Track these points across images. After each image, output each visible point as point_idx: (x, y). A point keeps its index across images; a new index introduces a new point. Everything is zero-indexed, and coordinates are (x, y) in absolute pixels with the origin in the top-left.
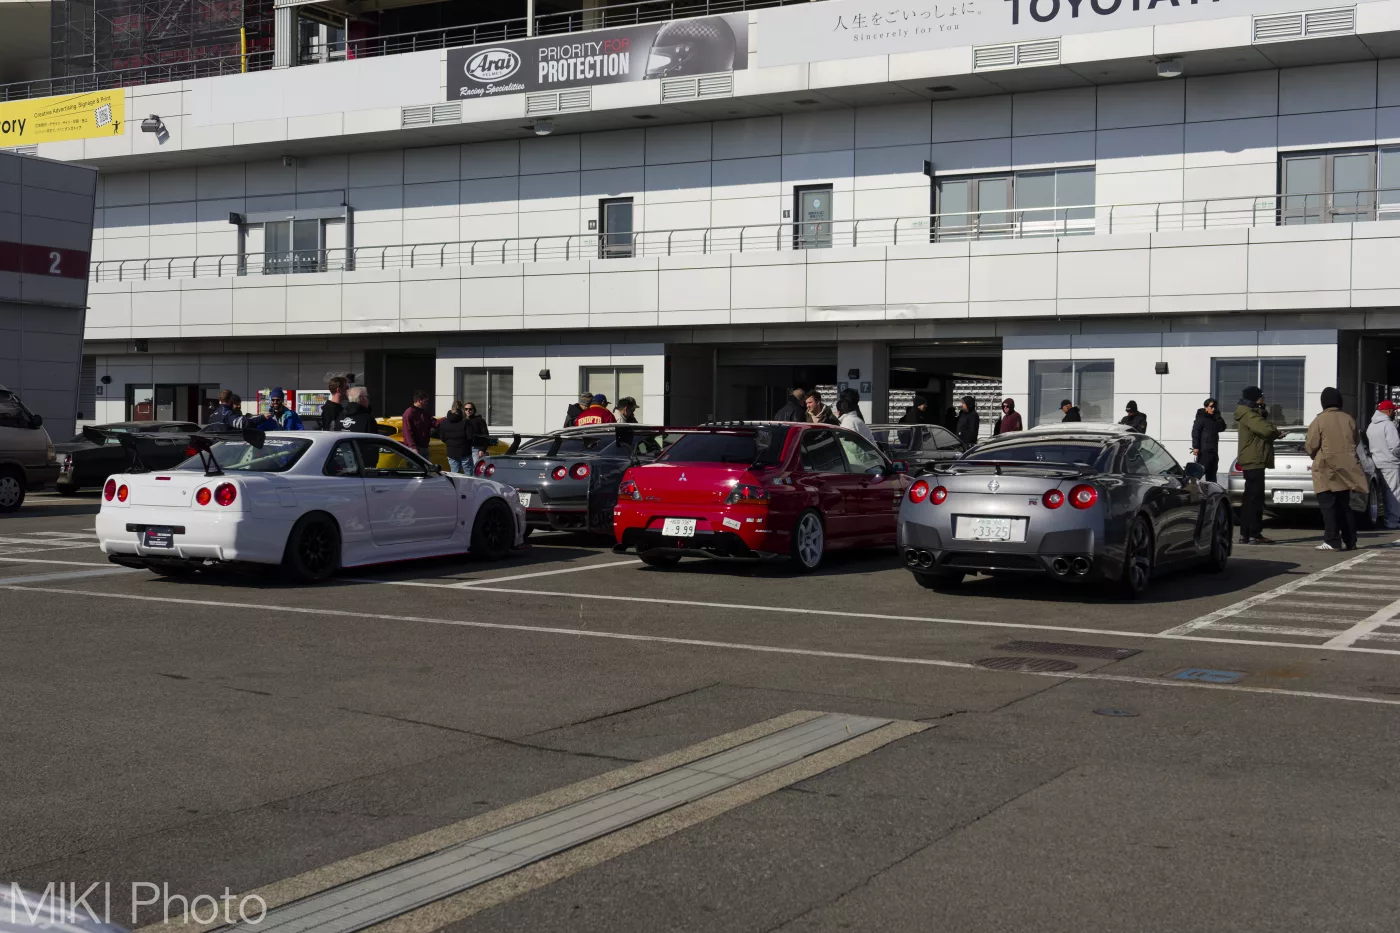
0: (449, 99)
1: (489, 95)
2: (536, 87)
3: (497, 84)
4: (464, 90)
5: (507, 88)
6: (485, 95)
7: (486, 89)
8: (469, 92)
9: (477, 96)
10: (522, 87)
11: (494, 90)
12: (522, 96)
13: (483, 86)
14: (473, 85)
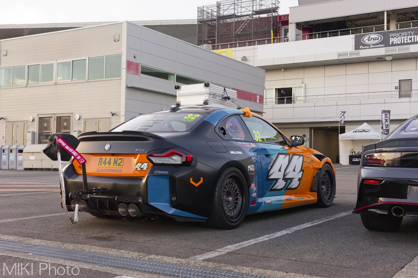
0: (355, 49)
1: (371, 48)
2: (389, 46)
3: (374, 45)
4: (361, 47)
5: (378, 46)
6: (369, 48)
7: (369, 46)
8: (363, 47)
9: (366, 48)
10: (384, 45)
11: (373, 46)
12: (384, 48)
13: (369, 45)
14: (364, 45)
